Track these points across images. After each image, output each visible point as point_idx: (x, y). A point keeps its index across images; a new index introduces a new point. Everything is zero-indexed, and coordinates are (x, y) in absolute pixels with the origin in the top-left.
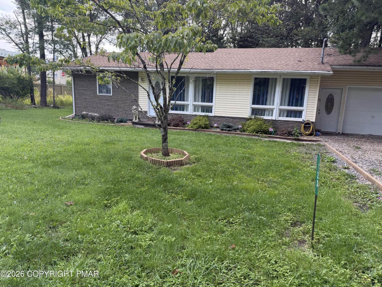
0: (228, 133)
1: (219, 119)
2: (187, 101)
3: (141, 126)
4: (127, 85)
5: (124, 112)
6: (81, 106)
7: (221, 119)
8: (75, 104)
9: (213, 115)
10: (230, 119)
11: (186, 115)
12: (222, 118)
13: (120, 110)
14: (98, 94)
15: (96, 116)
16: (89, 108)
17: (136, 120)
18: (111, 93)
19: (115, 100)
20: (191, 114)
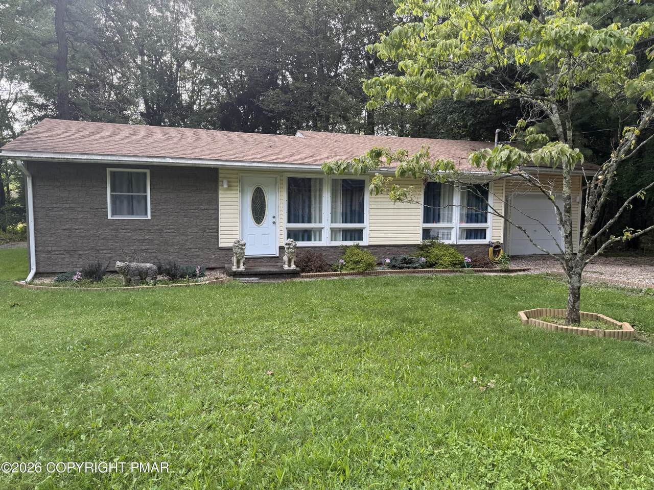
0: (414, 272)
1: (376, 251)
2: (320, 223)
3: (251, 279)
4: (190, 195)
5: (183, 252)
6: (54, 248)
7: (379, 250)
8: (36, 244)
9: (367, 245)
10: (394, 248)
11: (320, 247)
12: (381, 248)
13: (172, 251)
14: (109, 217)
15: (149, 269)
16: (81, 252)
17: (238, 267)
18: (146, 214)
19: (159, 230)
20: (329, 245)
